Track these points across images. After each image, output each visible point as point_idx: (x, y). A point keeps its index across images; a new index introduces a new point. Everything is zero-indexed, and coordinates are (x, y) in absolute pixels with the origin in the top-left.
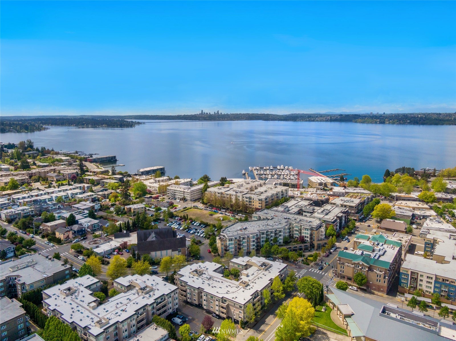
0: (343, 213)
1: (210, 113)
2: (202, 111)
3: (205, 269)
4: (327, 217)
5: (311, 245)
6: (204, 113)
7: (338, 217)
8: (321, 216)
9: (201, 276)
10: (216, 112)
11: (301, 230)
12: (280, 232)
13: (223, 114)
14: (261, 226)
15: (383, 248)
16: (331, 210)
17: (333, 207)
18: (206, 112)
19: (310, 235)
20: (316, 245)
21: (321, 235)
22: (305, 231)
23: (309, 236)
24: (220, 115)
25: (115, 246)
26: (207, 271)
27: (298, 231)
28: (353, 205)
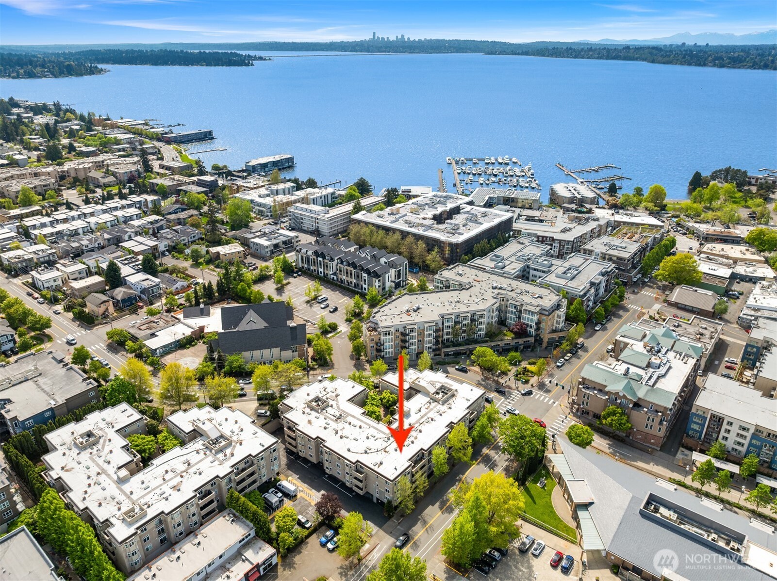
0: (603, 274)
1: (388, 38)
2: (374, 33)
3: (334, 395)
4: (571, 284)
5: (536, 340)
6: (378, 38)
7: (592, 284)
8: (562, 282)
9: (325, 411)
10: (400, 37)
11: (520, 312)
12: (481, 316)
13: (412, 39)
14: (447, 303)
15: (668, 361)
16: (580, 269)
17: (587, 260)
18: (380, 37)
19: (536, 324)
20: (546, 340)
21: (558, 323)
22: (527, 316)
23: (534, 324)
24: (405, 42)
25: (184, 334)
26: (337, 401)
27: (515, 313)
28: (626, 255)
